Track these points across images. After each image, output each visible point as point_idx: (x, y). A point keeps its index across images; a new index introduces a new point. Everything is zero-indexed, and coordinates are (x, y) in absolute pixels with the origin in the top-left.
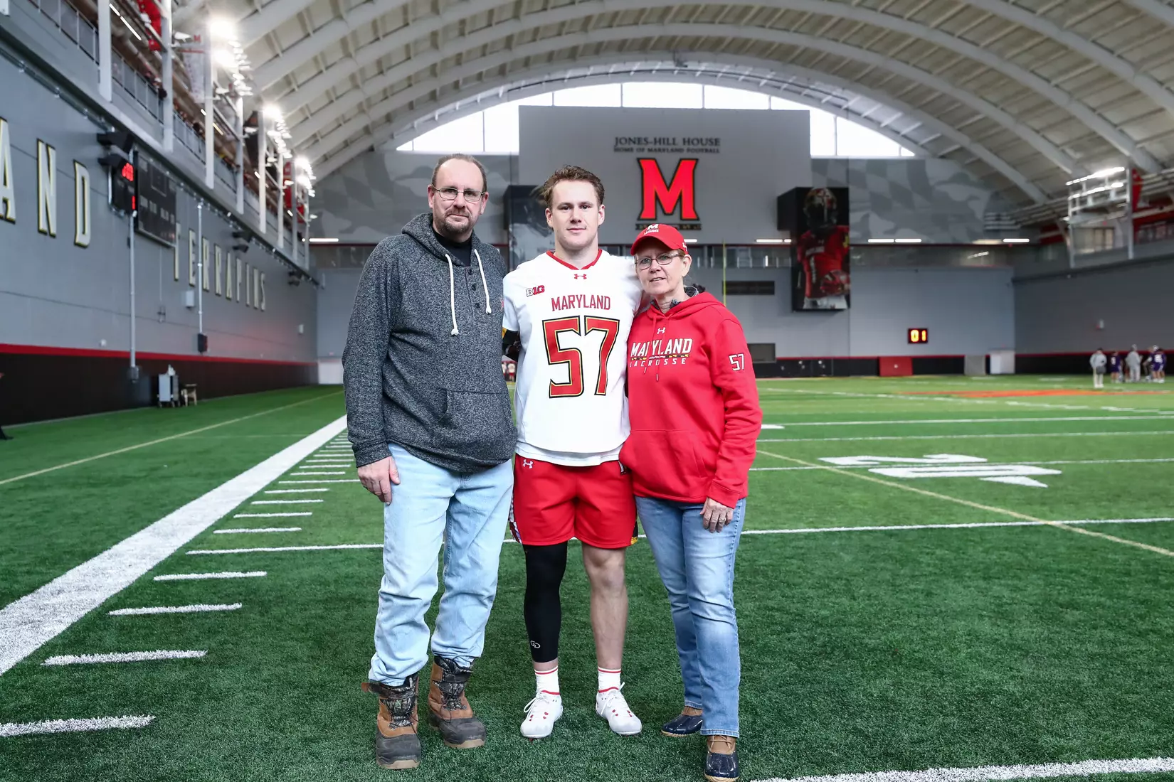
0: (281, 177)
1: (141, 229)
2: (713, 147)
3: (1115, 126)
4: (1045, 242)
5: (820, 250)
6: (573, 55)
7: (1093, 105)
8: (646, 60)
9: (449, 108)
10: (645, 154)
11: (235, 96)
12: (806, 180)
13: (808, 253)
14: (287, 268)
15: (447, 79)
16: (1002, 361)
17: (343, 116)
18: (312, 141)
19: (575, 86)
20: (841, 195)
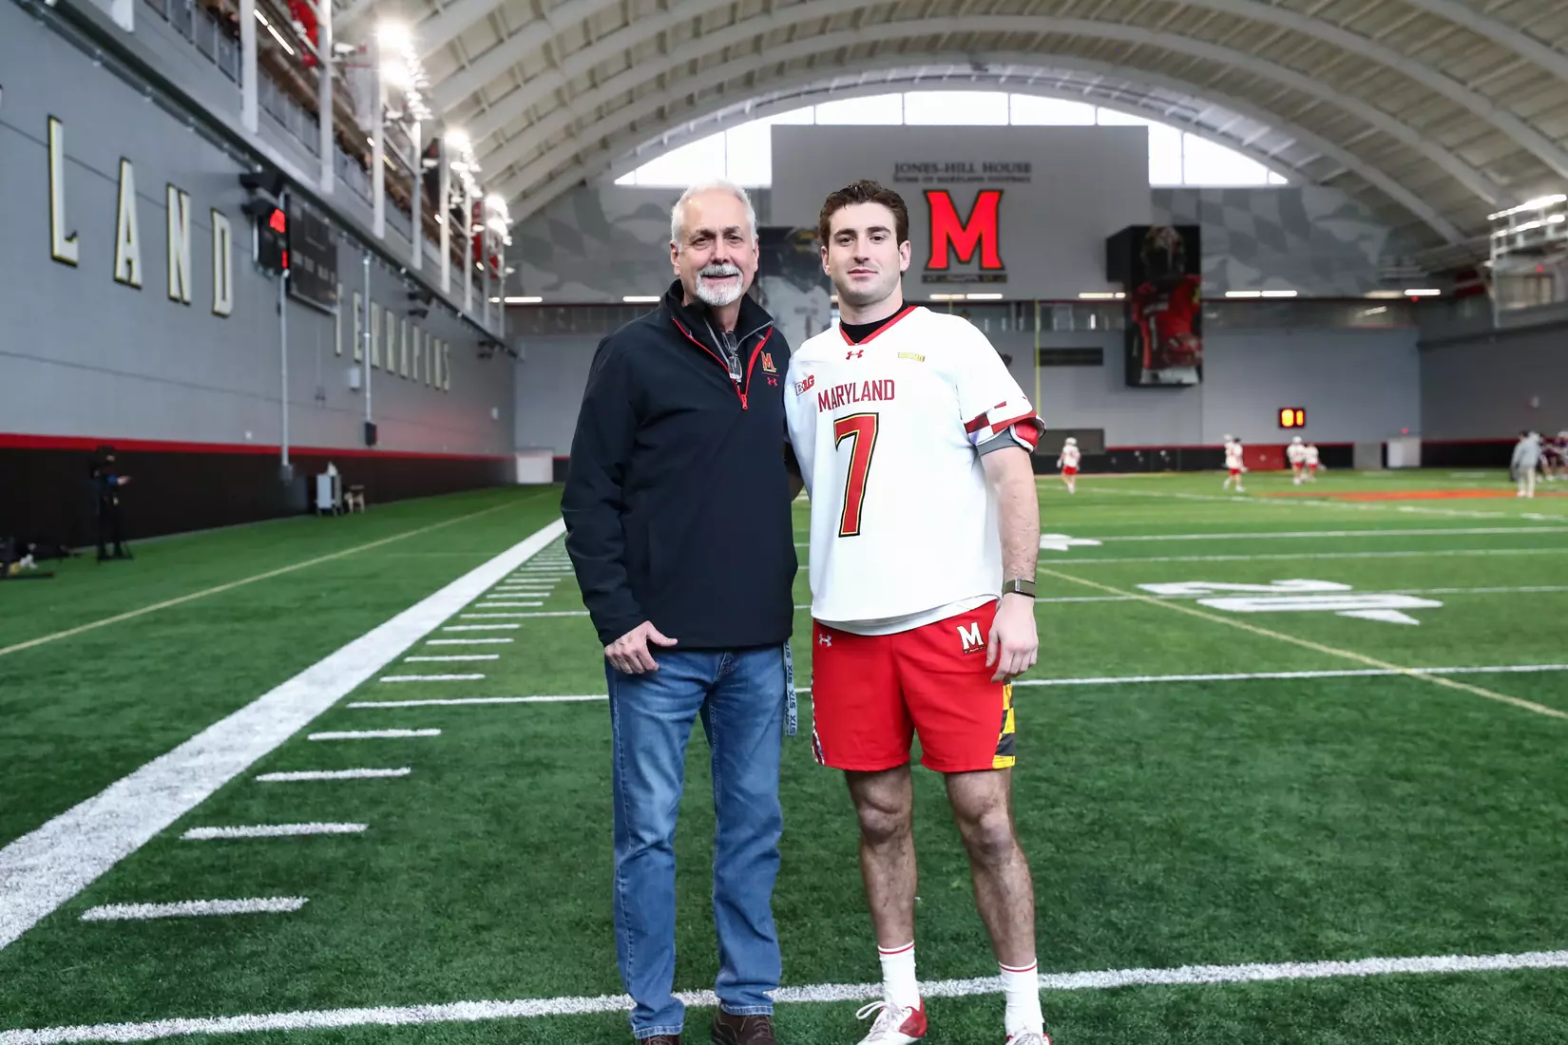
0: (469, 219)
1: (294, 292)
2: (1022, 175)
3: (1553, 141)
4: (1461, 295)
5: (1163, 307)
6: (840, 59)
7: (1524, 113)
8: (935, 63)
9: (681, 128)
10: (935, 185)
11: (409, 119)
12: (1144, 217)
13: (1147, 311)
14: (476, 337)
15: (679, 91)
16: (1403, 451)
17: (546, 142)
18: (507, 175)
19: (842, 98)
20: (1190, 236)
